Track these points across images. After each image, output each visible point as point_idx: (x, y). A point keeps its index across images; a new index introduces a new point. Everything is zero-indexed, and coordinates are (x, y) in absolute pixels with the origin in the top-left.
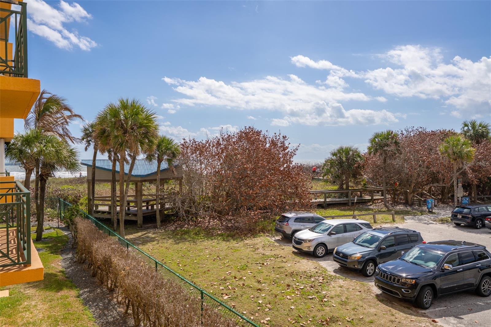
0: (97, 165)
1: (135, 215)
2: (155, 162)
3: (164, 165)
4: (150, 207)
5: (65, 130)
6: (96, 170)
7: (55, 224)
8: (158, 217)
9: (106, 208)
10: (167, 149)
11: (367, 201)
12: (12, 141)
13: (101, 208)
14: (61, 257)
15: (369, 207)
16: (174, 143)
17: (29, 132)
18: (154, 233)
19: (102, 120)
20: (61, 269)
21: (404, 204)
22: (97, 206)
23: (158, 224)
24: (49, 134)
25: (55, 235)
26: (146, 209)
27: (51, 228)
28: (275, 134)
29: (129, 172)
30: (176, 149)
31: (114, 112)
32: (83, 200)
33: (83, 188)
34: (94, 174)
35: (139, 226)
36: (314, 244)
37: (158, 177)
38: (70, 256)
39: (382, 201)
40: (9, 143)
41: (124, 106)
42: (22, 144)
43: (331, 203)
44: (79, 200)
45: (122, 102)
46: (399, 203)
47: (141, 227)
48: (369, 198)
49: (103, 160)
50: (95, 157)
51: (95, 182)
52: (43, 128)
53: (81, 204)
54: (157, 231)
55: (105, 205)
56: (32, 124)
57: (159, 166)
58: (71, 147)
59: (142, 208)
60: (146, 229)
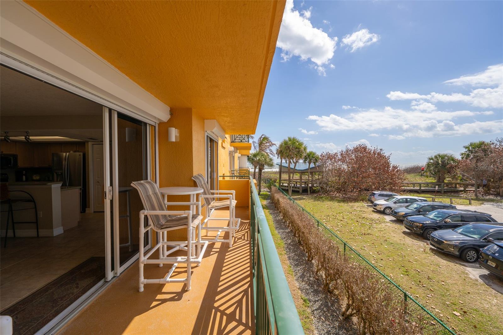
0: (282, 165)
1: (299, 188)
2: (308, 164)
3: (312, 165)
4: (306, 185)
6: (282, 167)
7: (266, 190)
8: (309, 190)
9: (287, 185)
10: (313, 157)
11: (459, 191)
12: (250, 156)
13: (284, 185)
14: (266, 201)
15: (460, 195)
16: (317, 154)
17: (255, 152)
18: (306, 197)
19: (281, 146)
20: (265, 204)
21: (495, 195)
22: (283, 183)
23: (309, 193)
24: (263, 152)
25: (265, 194)
26: (304, 186)
27: (264, 191)
28: (375, 148)
29: (294, 168)
30: (318, 158)
31: (286, 143)
32: (278, 181)
33: (278, 176)
34: (281, 169)
36: (384, 207)
37: (309, 170)
38: (269, 201)
39: (474, 192)
41: (290, 140)
42: (253, 157)
43: (425, 190)
45: (289, 138)
46: (489, 194)
47: (301, 194)
48: (462, 189)
49: (285, 163)
50: (281, 161)
51: (282, 173)
52: (261, 150)
53: (277, 182)
54: (308, 196)
55: (286, 183)
56: (257, 148)
57: (309, 166)
58: (271, 157)
59: (302, 185)
60: (303, 195)
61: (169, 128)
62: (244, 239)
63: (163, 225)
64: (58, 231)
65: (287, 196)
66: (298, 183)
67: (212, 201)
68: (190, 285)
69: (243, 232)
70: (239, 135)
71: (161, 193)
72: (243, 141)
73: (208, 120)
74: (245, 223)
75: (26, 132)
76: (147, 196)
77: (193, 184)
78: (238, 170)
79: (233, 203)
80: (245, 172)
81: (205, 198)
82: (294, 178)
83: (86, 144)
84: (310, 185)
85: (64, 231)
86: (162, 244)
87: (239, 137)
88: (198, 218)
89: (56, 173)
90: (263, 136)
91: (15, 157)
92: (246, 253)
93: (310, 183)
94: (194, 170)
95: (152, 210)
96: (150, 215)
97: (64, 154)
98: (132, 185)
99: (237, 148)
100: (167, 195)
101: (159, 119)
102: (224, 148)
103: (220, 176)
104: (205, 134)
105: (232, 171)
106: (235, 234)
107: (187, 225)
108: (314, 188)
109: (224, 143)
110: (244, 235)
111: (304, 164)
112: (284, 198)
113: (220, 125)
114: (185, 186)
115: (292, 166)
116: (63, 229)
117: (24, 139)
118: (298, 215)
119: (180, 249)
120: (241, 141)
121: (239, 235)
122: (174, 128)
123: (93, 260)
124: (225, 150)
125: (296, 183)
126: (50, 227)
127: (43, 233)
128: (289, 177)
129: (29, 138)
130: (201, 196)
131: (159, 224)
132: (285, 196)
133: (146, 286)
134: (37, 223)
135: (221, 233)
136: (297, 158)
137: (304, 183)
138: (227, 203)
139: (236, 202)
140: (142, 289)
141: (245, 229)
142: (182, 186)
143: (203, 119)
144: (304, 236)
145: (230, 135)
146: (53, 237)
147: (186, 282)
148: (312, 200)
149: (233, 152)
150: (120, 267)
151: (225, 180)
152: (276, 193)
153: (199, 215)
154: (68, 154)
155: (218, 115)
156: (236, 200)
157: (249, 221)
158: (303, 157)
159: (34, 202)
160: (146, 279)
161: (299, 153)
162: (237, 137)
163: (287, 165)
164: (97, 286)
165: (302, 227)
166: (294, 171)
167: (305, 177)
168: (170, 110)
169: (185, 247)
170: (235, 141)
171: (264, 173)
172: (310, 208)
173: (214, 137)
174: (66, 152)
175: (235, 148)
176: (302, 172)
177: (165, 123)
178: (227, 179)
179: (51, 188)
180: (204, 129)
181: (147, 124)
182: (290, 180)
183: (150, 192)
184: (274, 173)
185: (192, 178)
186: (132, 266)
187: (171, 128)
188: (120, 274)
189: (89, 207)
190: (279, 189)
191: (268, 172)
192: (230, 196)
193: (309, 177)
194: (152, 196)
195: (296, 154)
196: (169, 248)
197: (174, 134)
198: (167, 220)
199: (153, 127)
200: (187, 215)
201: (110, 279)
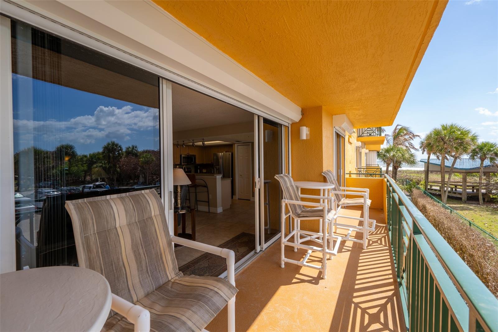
0: (430, 162)
1: (460, 194)
2: (479, 160)
3: (487, 162)
4: (475, 191)
5: (410, 143)
6: (430, 165)
8: (481, 197)
9: (438, 188)
10: (490, 151)
12: (381, 151)
13: (434, 188)
17: (389, 147)
18: (474, 207)
19: (429, 137)
22: (431, 186)
23: (480, 202)
24: (400, 146)
26: (472, 191)
29: (452, 166)
31: (437, 133)
32: (423, 182)
33: (423, 176)
34: (428, 167)
35: (463, 201)
37: (481, 170)
40: (379, 152)
41: (445, 128)
42: (385, 152)
44: (420, 182)
45: (443, 126)
47: (465, 202)
49: (435, 159)
50: (429, 157)
51: (429, 172)
52: (396, 144)
53: (422, 184)
54: (479, 205)
55: (437, 186)
56: (391, 142)
57: (482, 163)
58: (412, 153)
59: (467, 190)
60: (469, 204)
61: (300, 127)
62: (381, 244)
63: (299, 215)
64: (220, 210)
65: (439, 202)
66: (458, 187)
67: (342, 198)
68: (325, 274)
69: (380, 236)
70: (368, 128)
71: (296, 186)
72: (372, 134)
73: (337, 115)
74: (381, 227)
75: (203, 139)
76: (286, 187)
77: (322, 179)
78: (365, 168)
79: (367, 202)
80: (375, 170)
81: (335, 194)
82: (452, 180)
83: (233, 145)
84: (484, 191)
85: (223, 210)
86: (296, 232)
87: (367, 131)
88: (331, 212)
89: (216, 168)
90: (399, 127)
91: (195, 156)
92: (386, 259)
93: (484, 187)
94: (324, 166)
95: (290, 200)
96: (289, 204)
97: (220, 154)
98: (275, 177)
99: (365, 144)
100: (301, 188)
101: (291, 120)
102: (350, 143)
103: (346, 174)
104: (333, 130)
105: (359, 169)
106: (368, 237)
107: (323, 217)
108: (491, 196)
109: (351, 138)
110: (381, 239)
111: (471, 161)
112: (434, 205)
113: (349, 119)
114: (315, 181)
115: (448, 163)
116: (223, 209)
117: (202, 144)
118: (461, 230)
119: (312, 240)
120: (370, 135)
121: (375, 238)
122: (305, 127)
123: (243, 235)
124: (351, 145)
125: (456, 187)
126: (216, 206)
127: (212, 209)
128: (443, 178)
129: (204, 143)
130: (332, 192)
131: (297, 213)
132: (435, 203)
133: (286, 264)
134: (208, 202)
135: (352, 232)
136: (457, 152)
137: (471, 188)
138: (361, 201)
139: (370, 201)
140: (283, 266)
141: (380, 233)
142: (312, 181)
143: (331, 115)
144: (474, 260)
145: (357, 129)
146: (217, 214)
147: (321, 270)
148: (487, 213)
149: (361, 147)
150: (265, 243)
151: (352, 177)
152: (419, 197)
153: (332, 209)
154: (222, 154)
155: (349, 109)
156: (370, 199)
157: (385, 225)
158: (469, 151)
159: (207, 187)
160: (286, 258)
161: (461, 145)
162: (365, 131)
163: (439, 162)
164: (251, 255)
165: (469, 247)
166: (452, 170)
167: (471, 180)
168: (301, 110)
169: (316, 238)
170: (363, 135)
171: (400, 171)
172: (484, 224)
173: (341, 132)
174: (221, 152)
175: (363, 143)
176: (468, 172)
177: (297, 123)
178: (354, 176)
179: (216, 178)
180: (332, 125)
181: (282, 125)
182: (443, 182)
183: (289, 185)
184: (416, 172)
185: (322, 174)
186: (272, 245)
187: (303, 127)
188: (265, 249)
189: (235, 195)
190: (425, 193)
191: (406, 171)
192: (365, 194)
193: (480, 179)
194: (290, 188)
195: (455, 147)
196: (302, 237)
197: (305, 132)
198: (302, 210)
199: (287, 128)
200: (322, 208)
201: (259, 252)
